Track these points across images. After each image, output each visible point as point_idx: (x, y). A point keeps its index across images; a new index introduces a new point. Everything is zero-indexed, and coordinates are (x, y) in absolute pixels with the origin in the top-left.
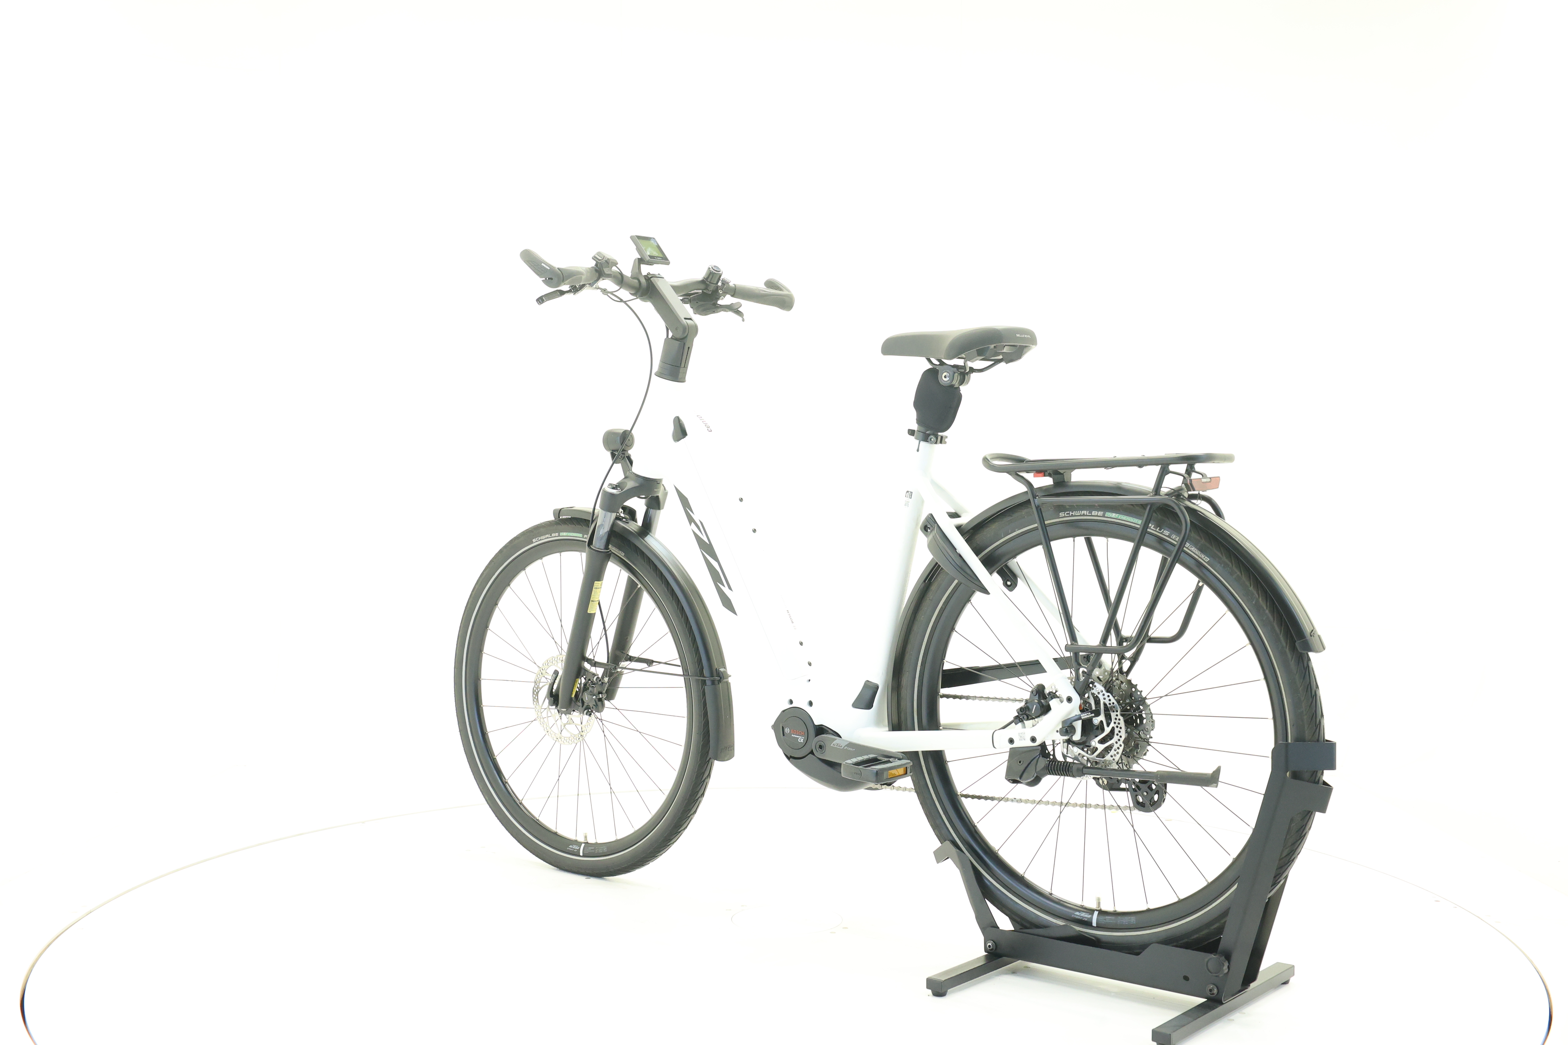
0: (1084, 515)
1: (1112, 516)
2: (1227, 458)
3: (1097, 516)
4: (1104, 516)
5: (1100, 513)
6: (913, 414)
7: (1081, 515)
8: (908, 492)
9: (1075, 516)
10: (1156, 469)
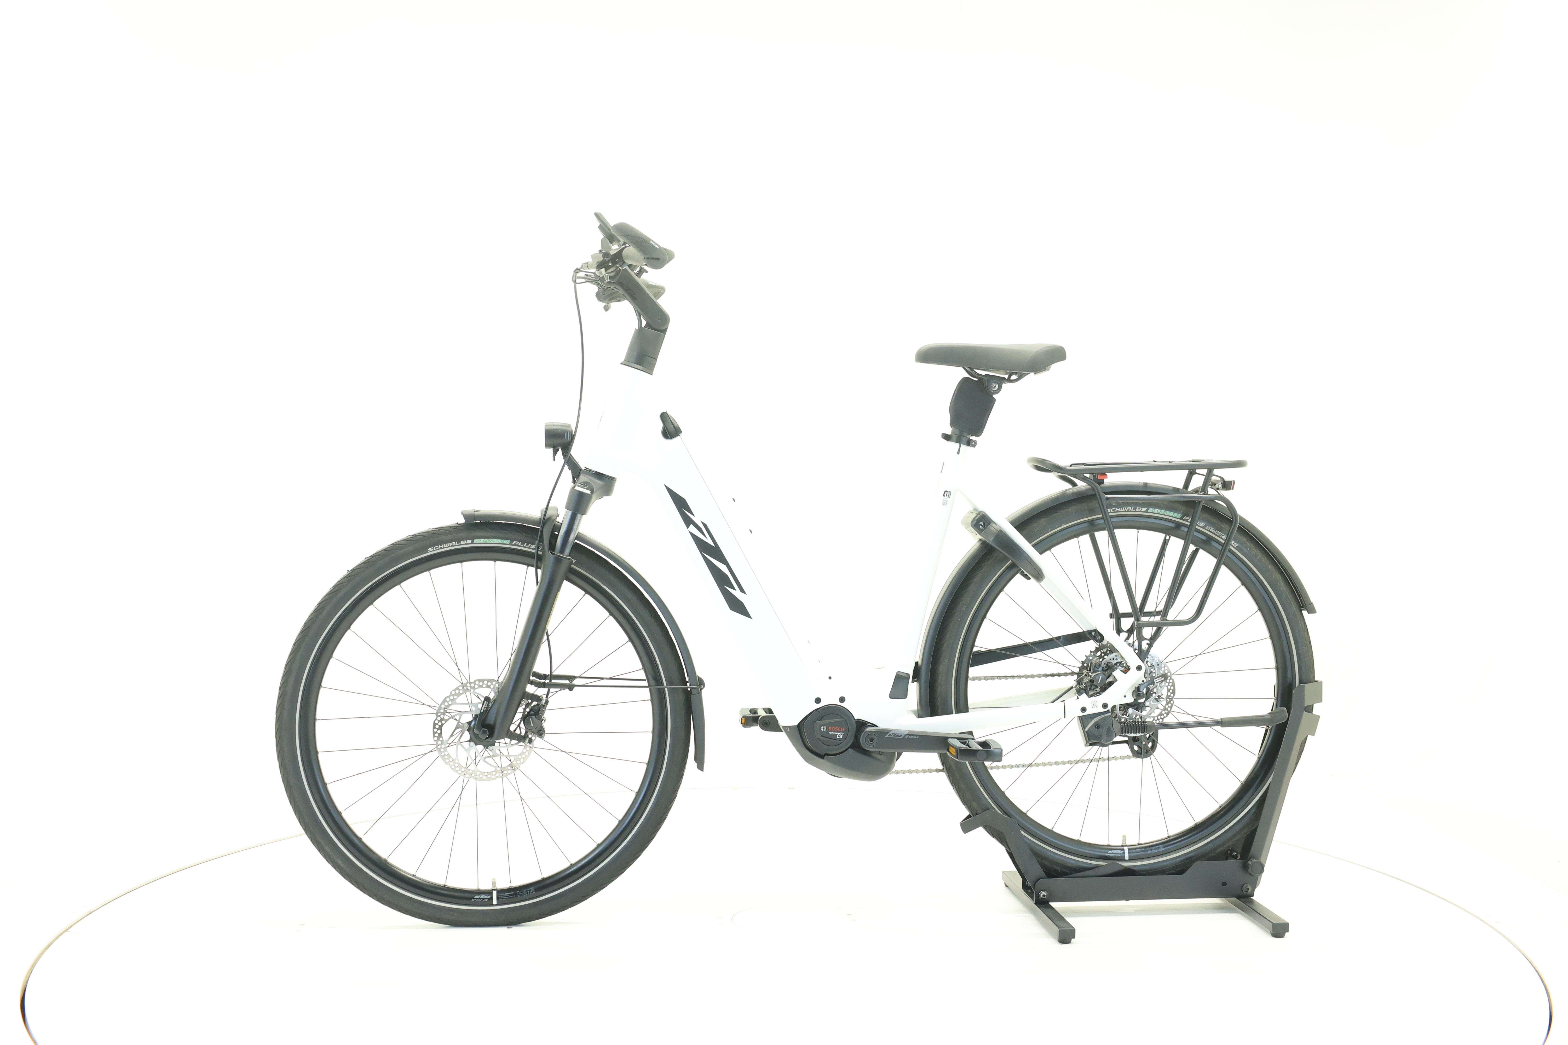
0: (1128, 511)
1: (1155, 511)
2: (1239, 464)
3: (1141, 511)
4: (1147, 512)
5: (1144, 509)
6: (948, 418)
7: (1125, 511)
8: (946, 491)
9: (1120, 512)
10: (1185, 473)
